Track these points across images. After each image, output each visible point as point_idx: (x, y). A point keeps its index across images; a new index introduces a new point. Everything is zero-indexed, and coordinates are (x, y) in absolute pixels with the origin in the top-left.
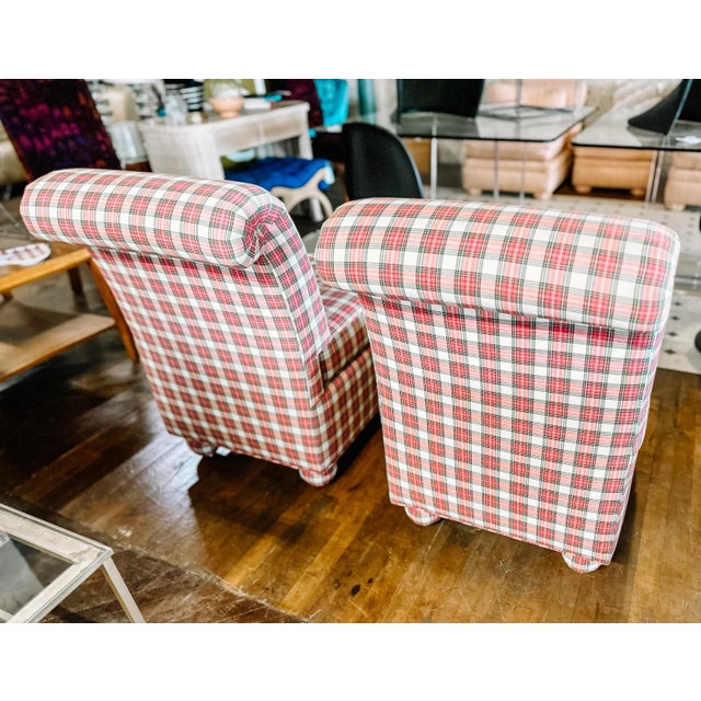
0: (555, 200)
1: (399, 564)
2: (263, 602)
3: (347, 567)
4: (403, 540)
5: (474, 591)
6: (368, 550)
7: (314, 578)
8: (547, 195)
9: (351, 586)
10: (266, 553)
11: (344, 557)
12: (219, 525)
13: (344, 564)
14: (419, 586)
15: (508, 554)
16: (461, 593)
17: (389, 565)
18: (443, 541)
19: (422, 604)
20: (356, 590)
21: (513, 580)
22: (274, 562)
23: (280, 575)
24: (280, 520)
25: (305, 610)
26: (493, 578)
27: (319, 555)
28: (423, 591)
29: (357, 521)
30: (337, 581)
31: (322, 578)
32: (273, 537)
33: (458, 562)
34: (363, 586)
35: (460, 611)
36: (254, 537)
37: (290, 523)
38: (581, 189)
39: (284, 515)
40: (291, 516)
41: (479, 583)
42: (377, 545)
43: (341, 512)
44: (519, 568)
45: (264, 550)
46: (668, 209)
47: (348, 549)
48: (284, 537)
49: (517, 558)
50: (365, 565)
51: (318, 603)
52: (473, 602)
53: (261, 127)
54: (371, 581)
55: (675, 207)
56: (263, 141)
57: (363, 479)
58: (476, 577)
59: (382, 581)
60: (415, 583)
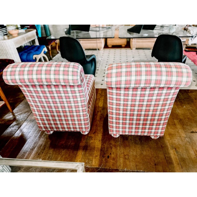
0: (104, 50)
1: (115, 148)
2: (88, 166)
3: (103, 152)
4: (113, 142)
5: (135, 149)
6: (106, 147)
7: (97, 157)
8: (102, 49)
9: (107, 156)
10: (81, 154)
11: (101, 150)
12: (64, 151)
13: (102, 152)
14: (122, 152)
15: (137, 139)
16: (132, 151)
17: (113, 149)
18: (122, 140)
19: (125, 156)
20: (108, 157)
21: (141, 145)
22: (85, 156)
23: (88, 159)
24: (80, 145)
25: (99, 165)
26: (137, 145)
27: (95, 151)
28: (124, 153)
29: (99, 141)
30: (103, 156)
31: (99, 156)
32: (81, 150)
33: (128, 144)
34: (110, 156)
35: (134, 155)
36: (76, 151)
37: (83, 146)
38: (110, 46)
39: (80, 144)
40: (82, 144)
41: (135, 148)
42: (107, 145)
43: (94, 139)
44: (141, 142)
45: (80, 154)
46: (132, 49)
47: (101, 148)
48: (83, 149)
49: (140, 140)
50: (107, 150)
51: (101, 162)
52: (136, 152)
53: (25, 38)
54: (111, 154)
55: (133, 49)
56: (27, 42)
57: (95, 130)
58: (133, 146)
59: (113, 153)
60: (121, 151)
